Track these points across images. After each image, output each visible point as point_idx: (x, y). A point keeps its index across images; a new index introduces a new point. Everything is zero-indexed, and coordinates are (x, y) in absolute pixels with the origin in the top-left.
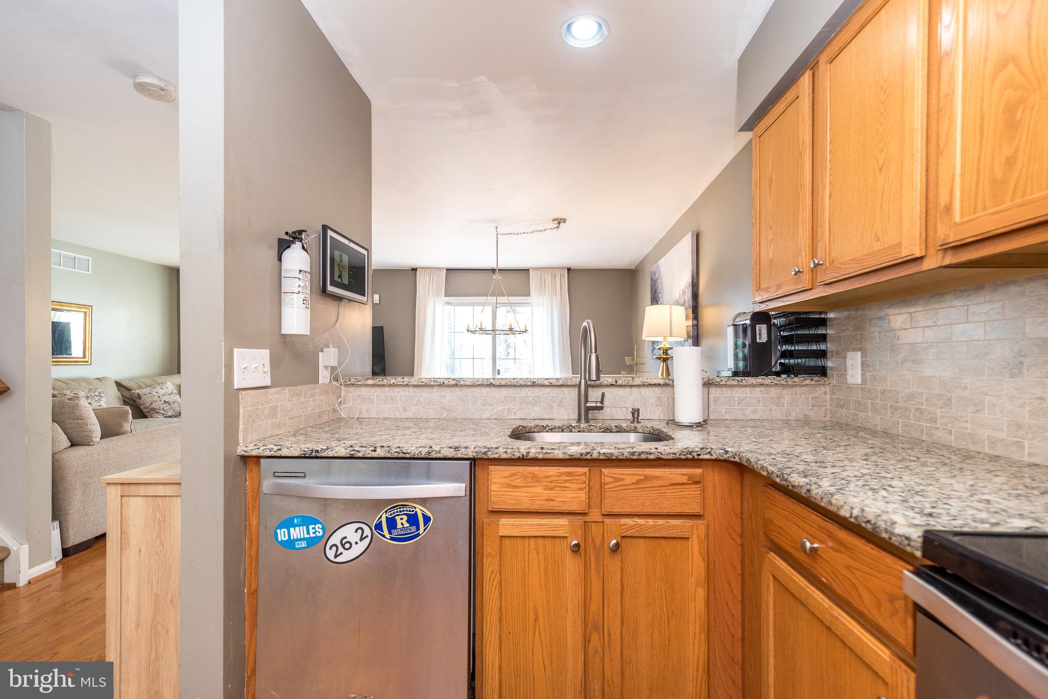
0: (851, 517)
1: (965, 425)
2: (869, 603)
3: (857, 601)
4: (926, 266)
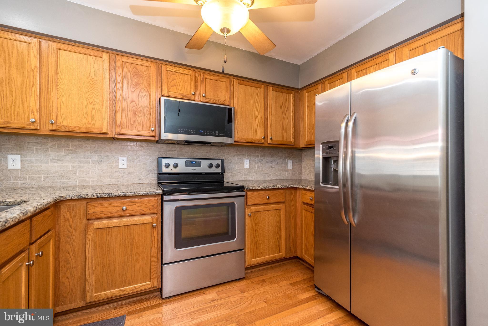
1: (82, 178)
2: (146, 210)
3: (142, 212)
4: (108, 136)
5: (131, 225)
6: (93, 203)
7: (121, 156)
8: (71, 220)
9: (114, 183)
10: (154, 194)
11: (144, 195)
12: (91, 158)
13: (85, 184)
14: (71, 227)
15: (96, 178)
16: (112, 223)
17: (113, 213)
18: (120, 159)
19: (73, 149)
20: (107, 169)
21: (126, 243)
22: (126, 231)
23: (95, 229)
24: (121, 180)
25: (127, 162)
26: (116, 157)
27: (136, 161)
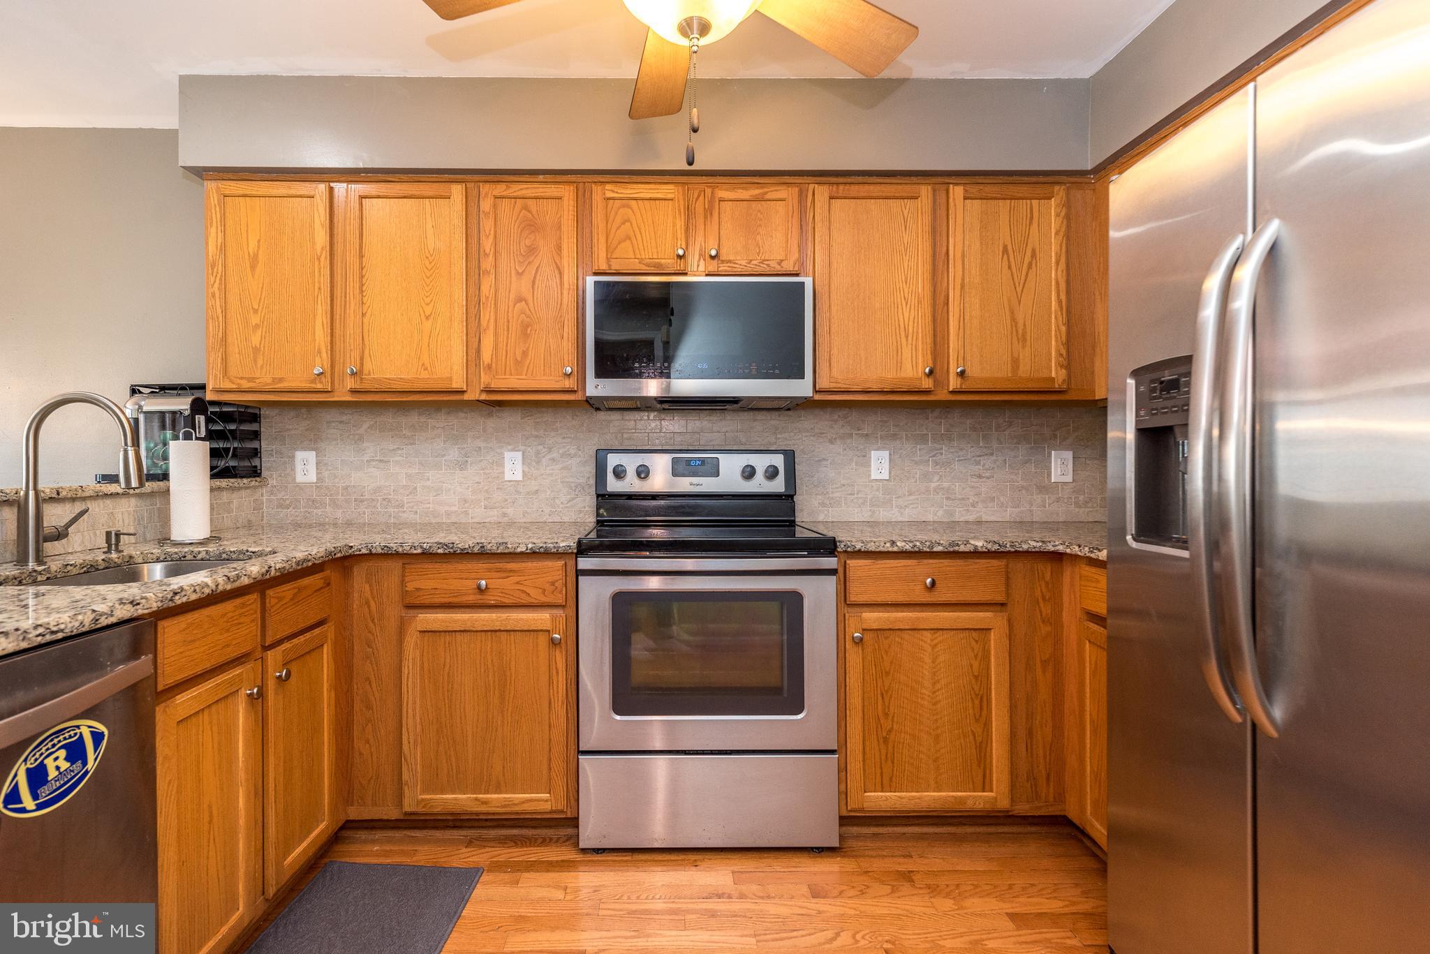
0: (527, 550)
1: (428, 505)
2: (536, 596)
3: (525, 600)
4: (466, 397)
5: (500, 631)
6: (415, 566)
7: (510, 447)
8: (372, 604)
9: (495, 518)
10: (555, 550)
11: (528, 551)
12: (444, 455)
13: (433, 521)
14: (373, 621)
15: (455, 505)
16: (456, 621)
17: (457, 596)
18: (508, 455)
19: (409, 434)
20: (477, 483)
21: (488, 676)
22: (489, 646)
23: (420, 632)
24: (510, 511)
25: (523, 464)
26: (498, 450)
27: (544, 460)
